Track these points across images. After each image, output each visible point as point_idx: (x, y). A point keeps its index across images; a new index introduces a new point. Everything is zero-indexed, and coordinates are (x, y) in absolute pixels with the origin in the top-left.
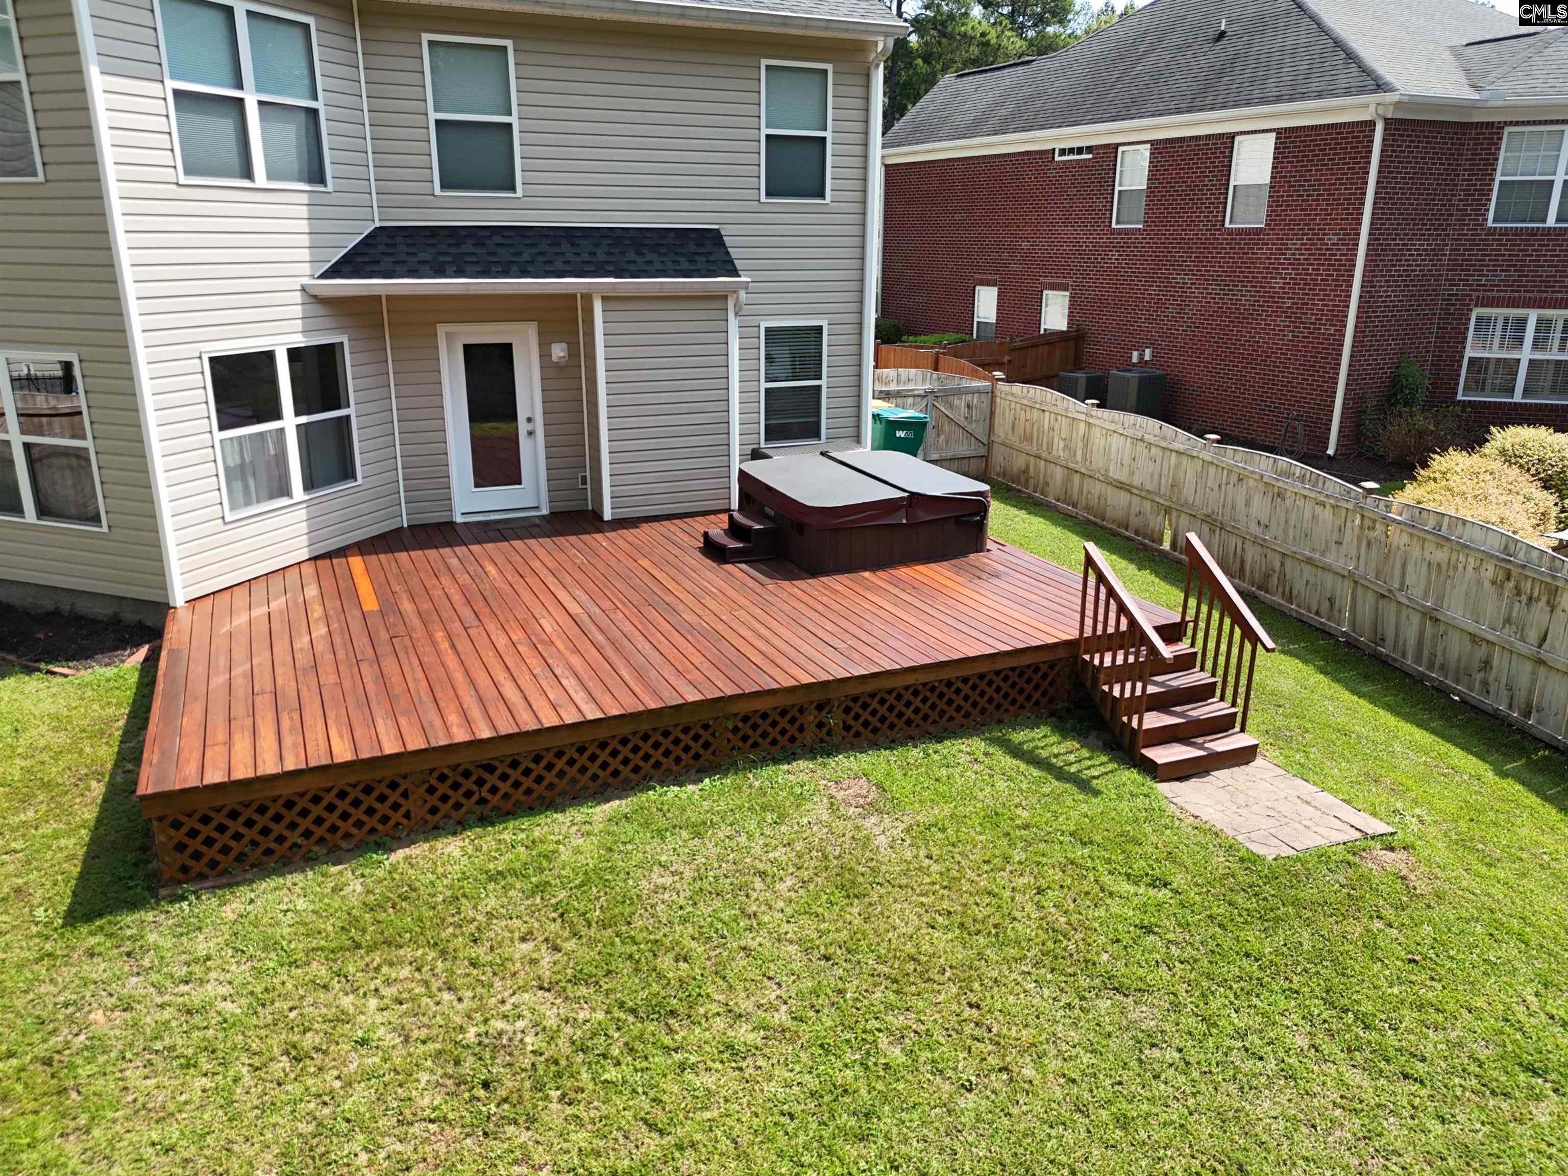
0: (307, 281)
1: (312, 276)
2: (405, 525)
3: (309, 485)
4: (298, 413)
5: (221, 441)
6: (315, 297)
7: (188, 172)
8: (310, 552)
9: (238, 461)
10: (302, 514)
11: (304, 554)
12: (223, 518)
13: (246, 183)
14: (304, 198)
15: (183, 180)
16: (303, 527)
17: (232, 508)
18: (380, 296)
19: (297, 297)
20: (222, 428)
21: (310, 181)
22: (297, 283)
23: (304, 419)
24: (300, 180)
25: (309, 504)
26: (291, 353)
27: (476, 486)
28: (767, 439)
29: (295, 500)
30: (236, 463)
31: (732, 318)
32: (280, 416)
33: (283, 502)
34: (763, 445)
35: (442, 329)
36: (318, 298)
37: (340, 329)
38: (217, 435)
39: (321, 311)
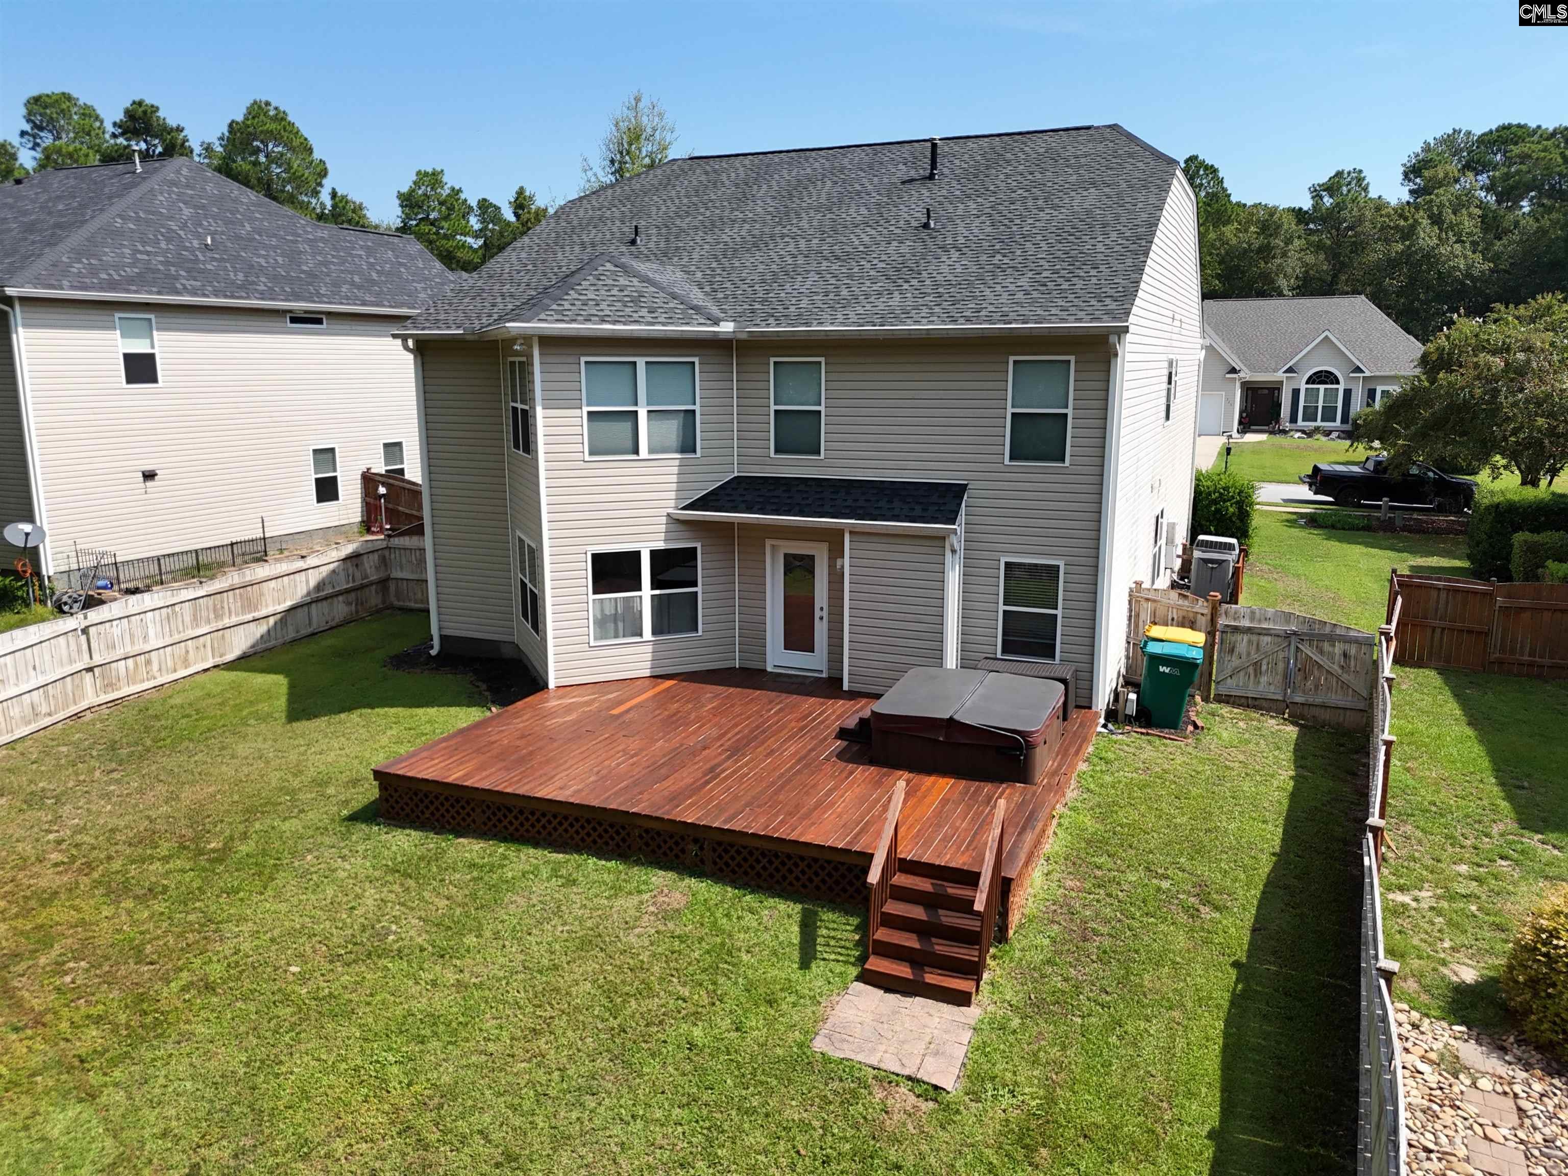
0: (671, 511)
1: (677, 508)
2: (737, 666)
3: (655, 632)
4: (652, 589)
5: (593, 600)
7: (591, 453)
8: (651, 672)
9: (613, 612)
10: (649, 648)
11: (647, 673)
12: (589, 643)
13: (634, 457)
14: (677, 463)
15: (587, 458)
16: (649, 656)
17: (595, 639)
18: (733, 523)
19: (664, 520)
20: (595, 593)
21: (683, 450)
22: (664, 512)
23: (657, 592)
24: (677, 452)
25: (655, 643)
26: (653, 553)
27: (786, 647)
28: (1004, 651)
29: (644, 639)
30: (607, 613)
31: (948, 554)
32: (640, 590)
33: (637, 639)
34: (999, 656)
35: (769, 543)
36: (678, 521)
37: (695, 539)
38: (592, 597)
39: (682, 528)
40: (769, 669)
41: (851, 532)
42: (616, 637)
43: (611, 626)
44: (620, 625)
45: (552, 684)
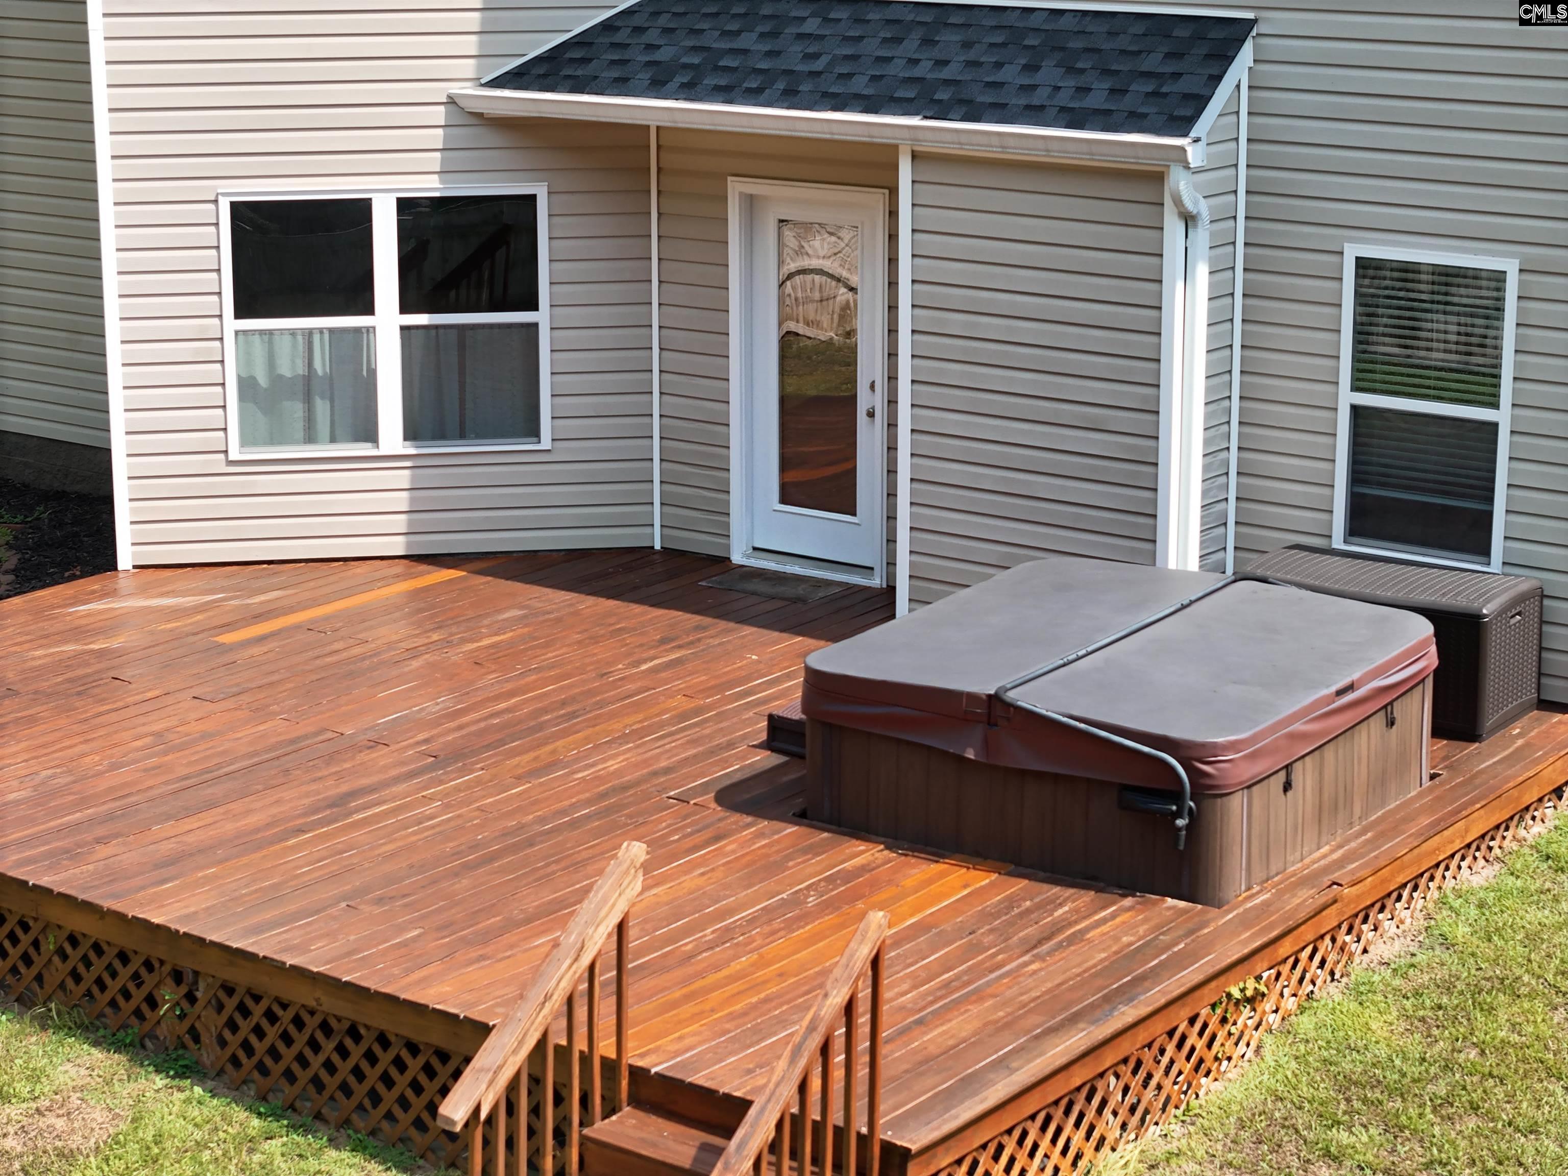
0: (459, 89)
1: (476, 82)
2: (658, 546)
3: (411, 433)
4: (405, 308)
5: (237, 333)
6: (480, 115)
8: (409, 545)
9: (301, 370)
10: (399, 477)
11: (397, 546)
12: (226, 452)
16: (399, 500)
17: (246, 441)
18: (648, 127)
19: (439, 114)
20: (240, 314)
22: (441, 92)
23: (422, 319)
25: (418, 464)
26: (404, 205)
27: (784, 500)
28: (1354, 530)
29: (384, 450)
30: (285, 369)
31: (1173, 227)
32: (369, 310)
33: (364, 449)
34: (1338, 543)
35: (736, 188)
36: (481, 119)
37: (534, 172)
38: (232, 324)
39: (489, 137)
40: (737, 558)
41: (915, 156)
42: (310, 438)
43: (297, 409)
44: (322, 408)
45: (125, 557)
